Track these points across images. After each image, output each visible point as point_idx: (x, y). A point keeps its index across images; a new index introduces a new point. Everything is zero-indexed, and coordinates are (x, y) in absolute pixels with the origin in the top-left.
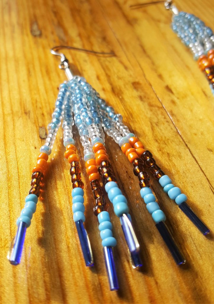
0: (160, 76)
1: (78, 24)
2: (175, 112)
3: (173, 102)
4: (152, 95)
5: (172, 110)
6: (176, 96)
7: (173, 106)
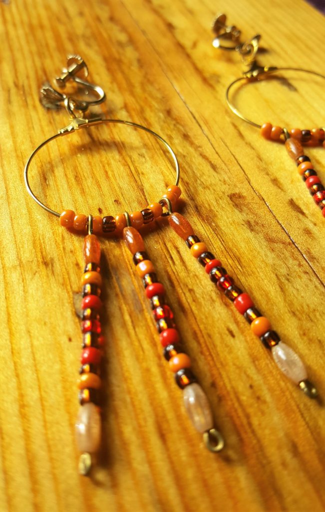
0: (276, 182)
1: (120, 88)
2: (315, 252)
3: (308, 232)
4: (269, 217)
5: (310, 247)
6: (311, 221)
7: (309, 240)
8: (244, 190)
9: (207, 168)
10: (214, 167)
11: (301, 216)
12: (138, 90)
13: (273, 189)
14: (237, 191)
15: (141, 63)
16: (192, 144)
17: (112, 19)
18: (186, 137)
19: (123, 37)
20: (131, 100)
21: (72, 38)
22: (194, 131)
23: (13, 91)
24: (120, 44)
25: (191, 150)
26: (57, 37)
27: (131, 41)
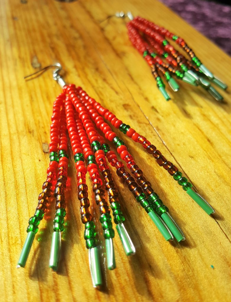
0: (147, 99)
1: (73, 58)
2: (160, 127)
3: (158, 119)
4: (140, 114)
5: (158, 125)
6: (161, 115)
7: (158, 123)
8: (130, 102)
9: (113, 93)
10: (117, 93)
11: (156, 113)
13: (145, 102)
14: (127, 103)
15: (85, 47)
16: (107, 83)
17: (72, 26)
18: (105, 80)
19: (76, 35)
21: (50, 36)
22: (109, 77)
23: (18, 60)
24: (75, 39)
25: (106, 85)
26: (42, 36)
27: (81, 37)
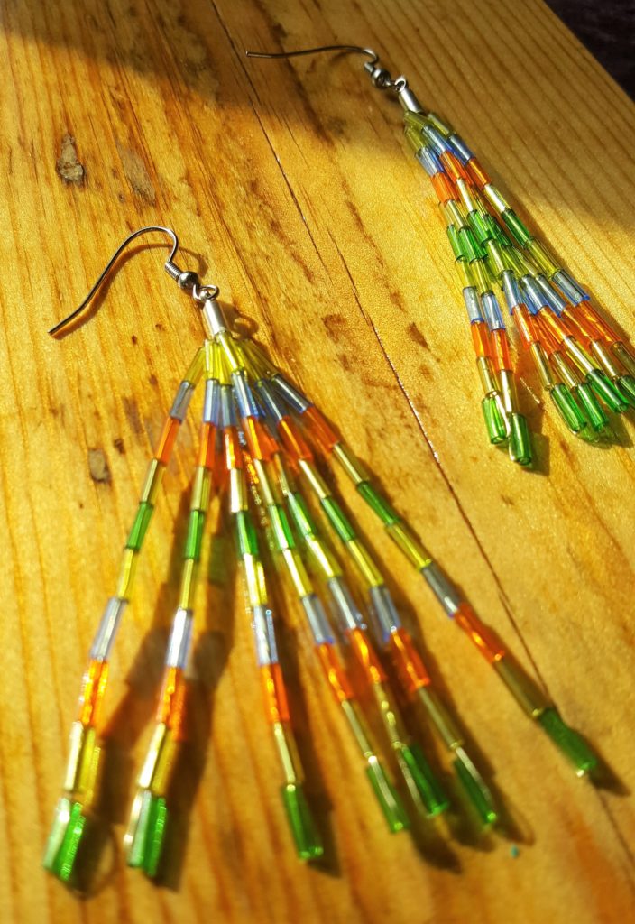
0: (396, 298)
2: (428, 399)
3: (425, 371)
5: (422, 393)
6: (433, 355)
7: (424, 383)
8: (346, 310)
9: (298, 276)
10: (309, 275)
11: (421, 349)
12: (211, 147)
13: (391, 309)
14: (336, 311)
16: (282, 237)
18: (275, 226)
20: (196, 164)
22: (289, 216)
25: (280, 247)
